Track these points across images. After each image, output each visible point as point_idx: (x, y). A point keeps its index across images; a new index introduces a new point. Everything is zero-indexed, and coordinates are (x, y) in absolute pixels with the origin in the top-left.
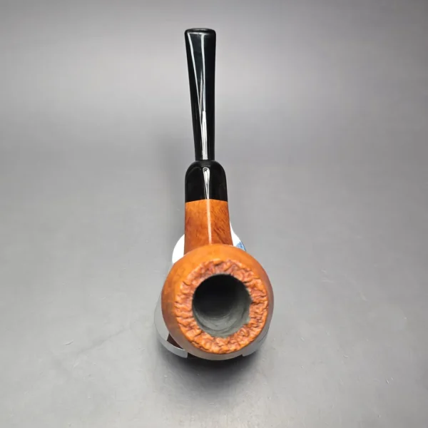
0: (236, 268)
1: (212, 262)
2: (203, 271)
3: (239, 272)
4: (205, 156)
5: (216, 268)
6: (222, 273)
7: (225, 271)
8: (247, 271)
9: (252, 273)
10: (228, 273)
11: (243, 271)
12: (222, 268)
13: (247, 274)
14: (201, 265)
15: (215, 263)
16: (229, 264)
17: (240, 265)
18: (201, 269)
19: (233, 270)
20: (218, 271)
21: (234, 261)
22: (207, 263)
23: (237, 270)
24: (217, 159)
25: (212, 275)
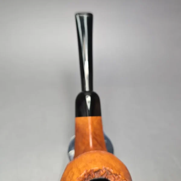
0: (109, 173)
1: (93, 170)
2: (86, 177)
3: (111, 176)
4: (87, 89)
5: (96, 174)
6: (100, 177)
7: (102, 175)
8: (116, 175)
9: (120, 176)
10: (104, 177)
11: (114, 176)
12: (100, 174)
13: (116, 177)
14: (85, 172)
15: (95, 170)
16: (104, 171)
17: (112, 171)
18: (85, 175)
19: (107, 175)
20: (97, 176)
21: (108, 168)
22: (89, 170)
23: (110, 175)
24: (95, 90)
25: (92, 179)
